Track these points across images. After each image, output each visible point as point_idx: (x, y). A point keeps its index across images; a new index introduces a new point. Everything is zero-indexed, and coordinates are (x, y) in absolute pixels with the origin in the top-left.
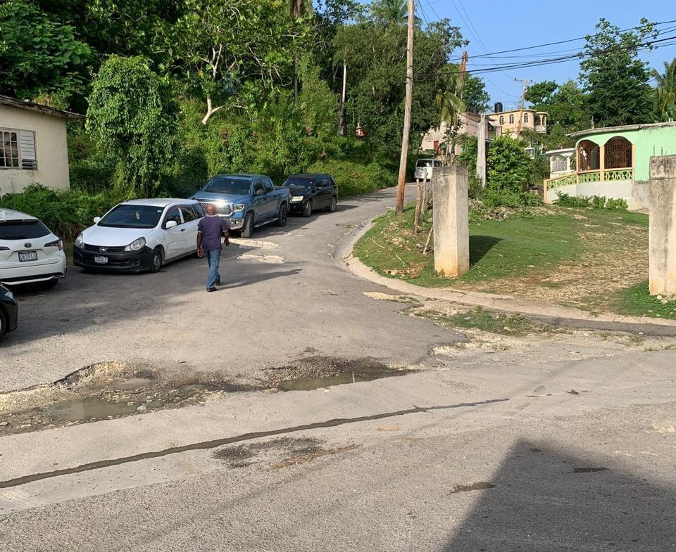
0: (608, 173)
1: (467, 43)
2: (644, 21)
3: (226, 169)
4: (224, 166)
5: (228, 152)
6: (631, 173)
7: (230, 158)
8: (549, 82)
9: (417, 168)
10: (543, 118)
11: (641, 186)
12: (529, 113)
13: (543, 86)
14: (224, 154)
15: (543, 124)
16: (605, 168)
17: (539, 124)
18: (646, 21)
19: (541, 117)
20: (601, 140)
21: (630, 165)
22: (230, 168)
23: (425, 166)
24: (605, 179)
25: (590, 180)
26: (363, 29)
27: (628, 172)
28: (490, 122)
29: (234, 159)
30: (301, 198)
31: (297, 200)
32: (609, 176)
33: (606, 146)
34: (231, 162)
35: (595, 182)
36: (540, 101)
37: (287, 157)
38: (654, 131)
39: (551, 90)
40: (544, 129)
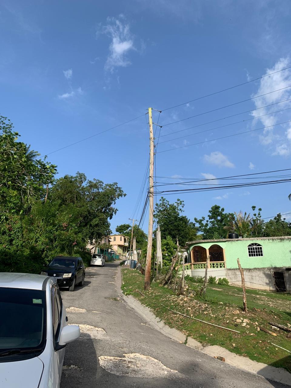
0: (212, 264)
1: (125, 195)
2: (178, 200)
3: (7, 250)
4: (5, 247)
5: (10, 235)
6: (224, 264)
7: (11, 241)
8: (127, 225)
9: (92, 259)
10: (127, 240)
11: (230, 271)
12: (122, 236)
13: (124, 226)
14: (6, 237)
15: (127, 242)
16: (210, 261)
17: (126, 242)
18: (180, 200)
19: (127, 239)
20: (207, 246)
21: (223, 260)
22: (9, 249)
23: (96, 258)
24: (211, 267)
25: (199, 268)
26: (71, 183)
27: (222, 264)
28: (109, 239)
29: (14, 242)
30: (70, 275)
31: (66, 277)
32: (213, 266)
33: (210, 249)
34: (11, 244)
35: (202, 269)
36: (123, 232)
37: (47, 244)
38: (233, 243)
39: (128, 228)
40: (128, 244)
